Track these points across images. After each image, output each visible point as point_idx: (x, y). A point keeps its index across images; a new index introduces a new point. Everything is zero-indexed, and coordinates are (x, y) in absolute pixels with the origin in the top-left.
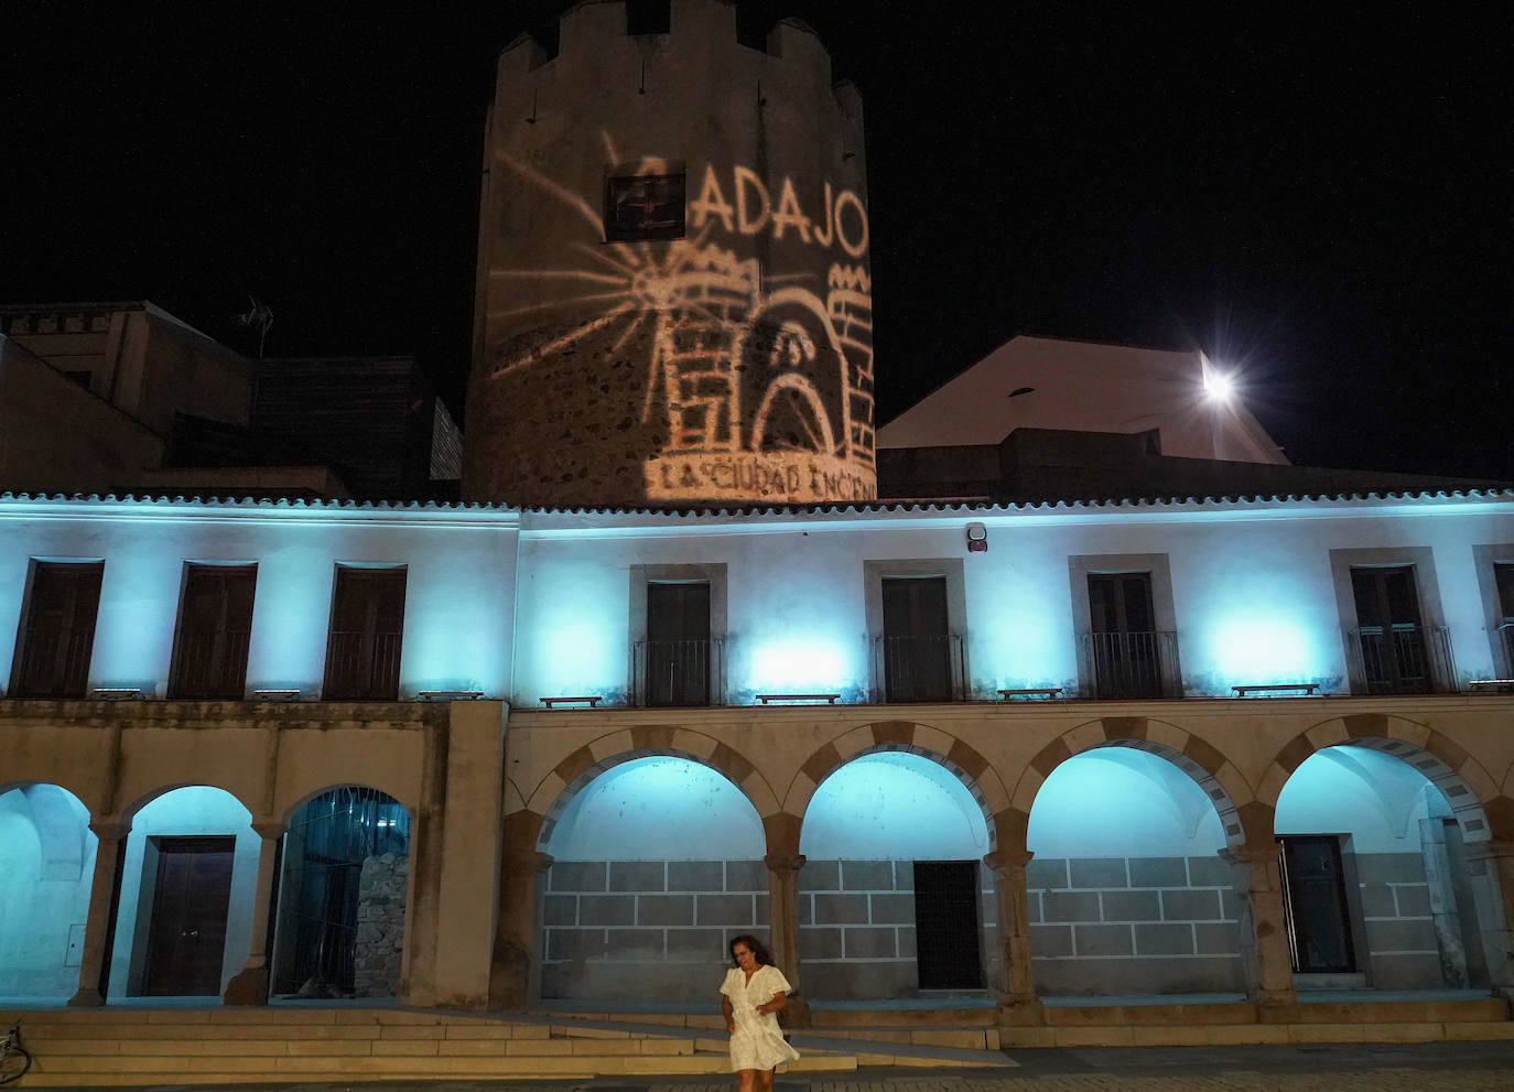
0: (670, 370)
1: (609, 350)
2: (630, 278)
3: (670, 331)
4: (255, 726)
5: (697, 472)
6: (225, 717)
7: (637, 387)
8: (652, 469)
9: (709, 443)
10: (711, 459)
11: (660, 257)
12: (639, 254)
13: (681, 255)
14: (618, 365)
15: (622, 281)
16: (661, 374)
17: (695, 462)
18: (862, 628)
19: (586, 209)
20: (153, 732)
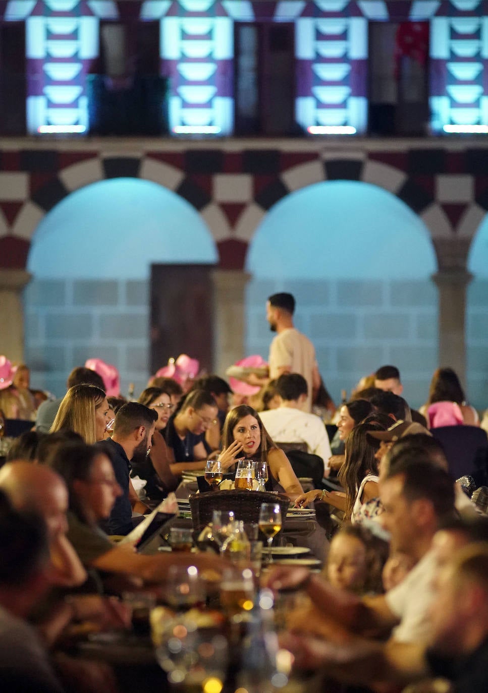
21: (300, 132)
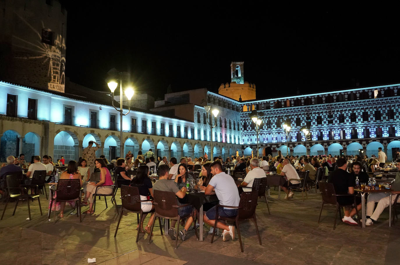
0: (52, 68)
1: (43, 62)
2: (46, 50)
3: (52, 62)
4: (21, 122)
5: (55, 86)
6: (17, 120)
7: (47, 70)
8: (49, 84)
9: (56, 82)
10: (56, 84)
11: (50, 48)
12: (48, 47)
13: (53, 49)
14: (44, 65)
15: (45, 50)
16: (51, 69)
17: (55, 85)
18: (89, 118)
19: (39, 34)
20: (7, 121)
21: (370, 138)
